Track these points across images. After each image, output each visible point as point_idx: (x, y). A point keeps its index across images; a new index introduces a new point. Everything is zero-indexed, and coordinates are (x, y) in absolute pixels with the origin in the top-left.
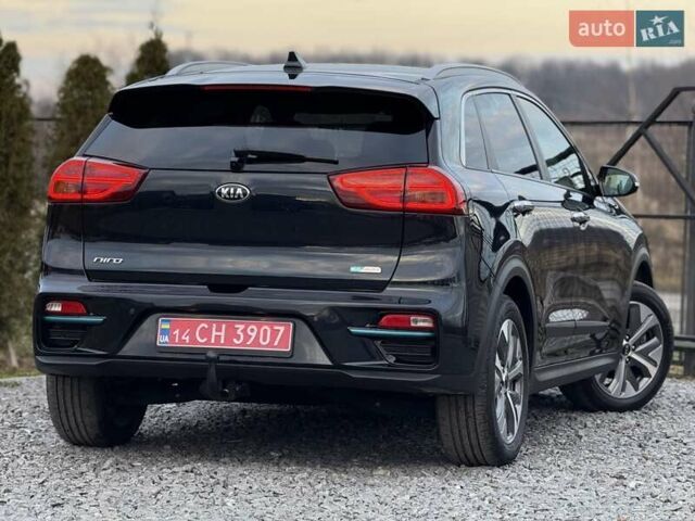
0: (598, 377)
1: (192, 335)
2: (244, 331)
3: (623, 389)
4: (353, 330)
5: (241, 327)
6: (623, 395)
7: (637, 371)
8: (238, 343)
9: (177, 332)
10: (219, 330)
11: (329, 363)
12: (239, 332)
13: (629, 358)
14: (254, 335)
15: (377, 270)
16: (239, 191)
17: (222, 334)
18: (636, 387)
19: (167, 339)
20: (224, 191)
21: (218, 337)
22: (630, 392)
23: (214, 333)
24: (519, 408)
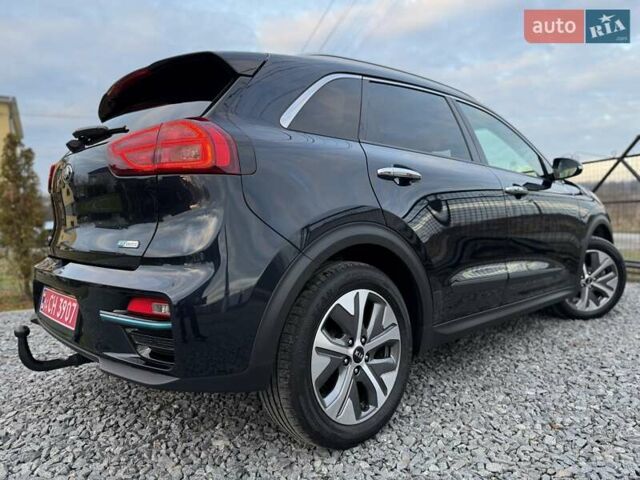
0: (567, 300)
3: (588, 305)
4: (104, 314)
5: (61, 300)
6: (587, 310)
7: (597, 294)
9: (46, 301)
10: (55, 302)
12: (60, 306)
13: (592, 286)
15: (134, 244)
17: (55, 306)
18: (597, 304)
22: (593, 307)
24: (390, 379)
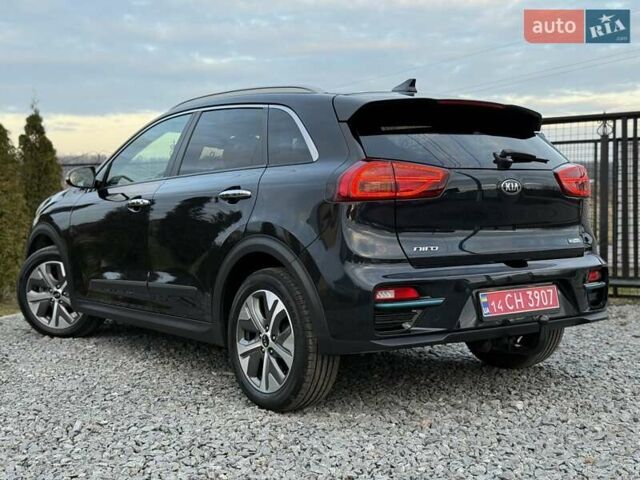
1: (503, 304)
2: (533, 296)
4: (588, 285)
5: (530, 293)
8: (532, 307)
9: (493, 304)
10: (519, 298)
11: (576, 313)
12: (530, 297)
14: (538, 298)
16: (516, 185)
17: (521, 300)
19: (488, 311)
20: (508, 186)
21: (519, 303)
23: (517, 301)
